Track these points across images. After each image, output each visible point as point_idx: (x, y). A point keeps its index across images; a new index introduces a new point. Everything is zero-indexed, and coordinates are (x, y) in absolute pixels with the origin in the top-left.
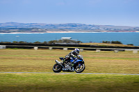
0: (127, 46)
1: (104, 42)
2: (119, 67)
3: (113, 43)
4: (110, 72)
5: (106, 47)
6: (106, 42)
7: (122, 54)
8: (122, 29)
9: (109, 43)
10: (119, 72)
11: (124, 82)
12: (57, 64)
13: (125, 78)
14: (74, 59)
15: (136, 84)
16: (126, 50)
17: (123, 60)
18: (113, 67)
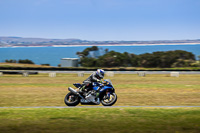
0: (40, 66)
1: (7, 62)
2: (29, 96)
3: (21, 62)
4: (17, 105)
5: (10, 68)
6: (11, 62)
7: (34, 78)
8: (34, 42)
9: (15, 62)
10: (29, 104)
11: (36, 119)
12: (72, 93)
13: (38, 113)
14: (98, 85)
15: (54, 121)
16: (40, 72)
17: (36, 87)
18: (21, 97)
